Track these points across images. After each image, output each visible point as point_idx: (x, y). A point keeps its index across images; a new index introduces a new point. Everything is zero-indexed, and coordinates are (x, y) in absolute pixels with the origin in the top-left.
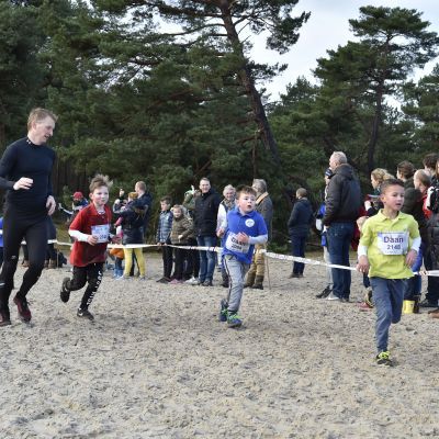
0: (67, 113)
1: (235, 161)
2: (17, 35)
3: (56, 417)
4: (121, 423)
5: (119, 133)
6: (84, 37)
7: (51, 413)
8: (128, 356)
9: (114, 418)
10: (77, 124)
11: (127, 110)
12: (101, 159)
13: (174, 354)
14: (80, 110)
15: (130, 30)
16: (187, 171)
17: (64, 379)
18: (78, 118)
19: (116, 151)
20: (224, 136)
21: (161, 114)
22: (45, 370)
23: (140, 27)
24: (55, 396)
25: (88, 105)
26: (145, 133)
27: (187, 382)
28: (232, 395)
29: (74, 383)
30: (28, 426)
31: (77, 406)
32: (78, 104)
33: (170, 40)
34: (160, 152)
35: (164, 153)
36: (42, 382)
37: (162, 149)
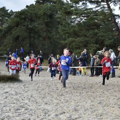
0: (64, 32)
1: (111, 42)
2: (50, 12)
3: (66, 114)
4: (84, 115)
5: (78, 36)
6: (68, 10)
7: (64, 113)
8: (84, 97)
9: (82, 114)
10: (67, 35)
11: (80, 30)
12: (74, 43)
13: (97, 96)
14: (68, 31)
15: (80, 8)
16: (98, 46)
17: (67, 104)
18: (67, 33)
19: (78, 41)
20: (107, 35)
21: (90, 30)
22: (62, 101)
23: (83, 7)
24: (65, 108)
25: (70, 29)
26: (85, 36)
27: (101, 104)
28: (114, 107)
29: (70, 105)
30: (59, 116)
31: (71, 111)
32: (67, 29)
33: (92, 10)
34: (90, 41)
36: (61, 104)
37: (90, 40)
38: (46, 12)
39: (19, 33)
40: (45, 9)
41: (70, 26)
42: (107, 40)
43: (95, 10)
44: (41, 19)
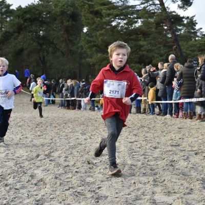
0: (90, 44)
1: (163, 60)
2: (72, 9)
10: (94, 49)
14: (95, 42)
18: (94, 46)
23: (121, 3)
33: (133, 8)
35: (132, 59)
38: (65, 9)
39: (22, 43)
40: (64, 6)
42: (157, 57)
43: (140, 8)
44: (57, 22)
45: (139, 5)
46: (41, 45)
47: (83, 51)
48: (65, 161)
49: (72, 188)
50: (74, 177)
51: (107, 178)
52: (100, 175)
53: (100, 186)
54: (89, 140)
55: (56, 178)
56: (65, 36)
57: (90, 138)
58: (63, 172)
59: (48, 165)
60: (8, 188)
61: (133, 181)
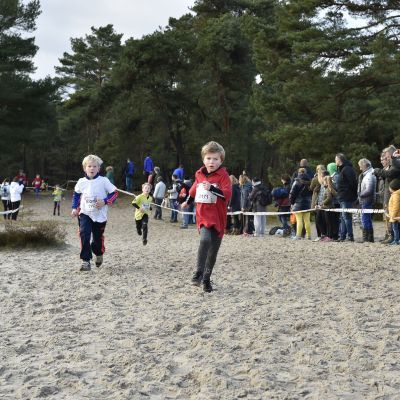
0: (269, 104)
2: (234, 41)
5: (314, 118)
6: (279, 39)
10: (277, 114)
12: (297, 142)
14: (279, 101)
15: (322, 28)
16: (372, 148)
18: (277, 108)
19: (310, 133)
23: (329, 25)
25: (285, 96)
32: (276, 95)
33: (355, 34)
34: (348, 133)
35: (352, 133)
37: (350, 129)
38: (220, 41)
40: (218, 34)
41: (285, 88)
43: (368, 34)
44: (205, 65)
45: (366, 28)
46: (174, 110)
47: (254, 120)
48: (233, 337)
49: (251, 392)
50: (253, 372)
51: (320, 373)
52: (305, 368)
53: (305, 389)
54: (275, 296)
55: (219, 372)
56: (220, 92)
57: (278, 292)
58: (231, 360)
59: (199, 346)
60: (127, 392)
61: (372, 381)
